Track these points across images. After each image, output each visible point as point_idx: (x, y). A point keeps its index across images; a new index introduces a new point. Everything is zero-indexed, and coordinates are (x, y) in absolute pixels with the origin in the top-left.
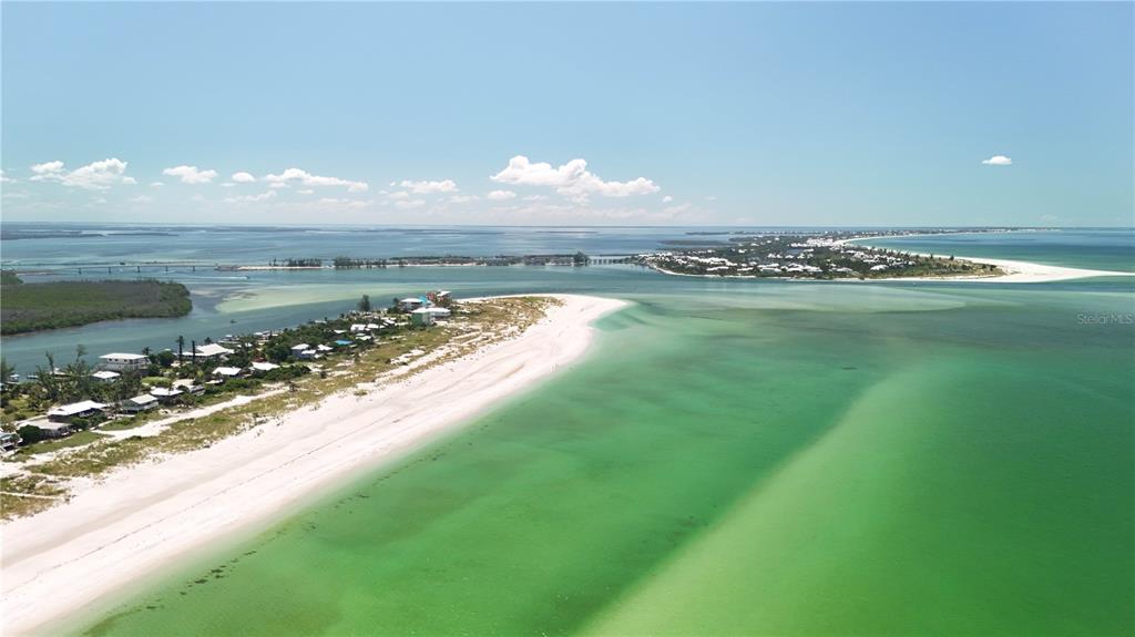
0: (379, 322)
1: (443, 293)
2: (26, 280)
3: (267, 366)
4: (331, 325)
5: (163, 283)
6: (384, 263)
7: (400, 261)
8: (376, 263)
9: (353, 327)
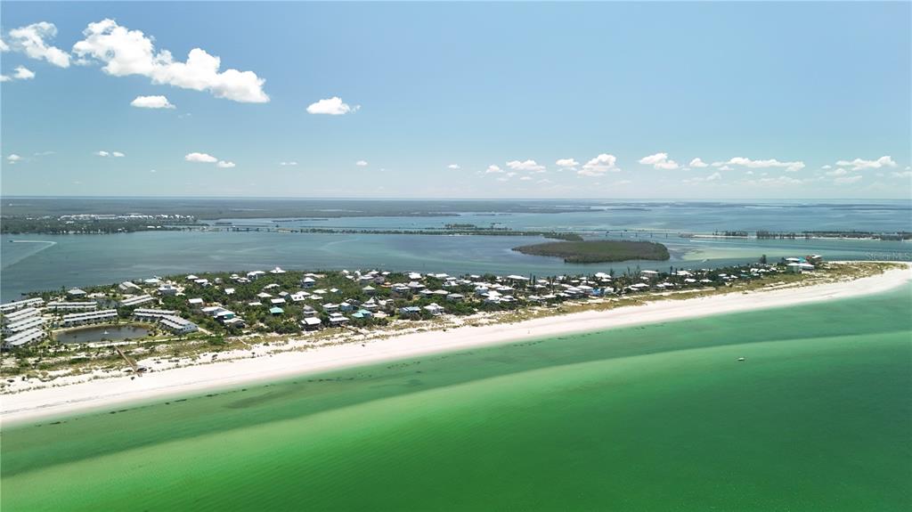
0: (768, 269)
1: (817, 256)
2: (585, 239)
3: (707, 281)
4: (741, 268)
5: (653, 244)
6: (794, 235)
7: (807, 234)
8: (787, 236)
9: (752, 270)
